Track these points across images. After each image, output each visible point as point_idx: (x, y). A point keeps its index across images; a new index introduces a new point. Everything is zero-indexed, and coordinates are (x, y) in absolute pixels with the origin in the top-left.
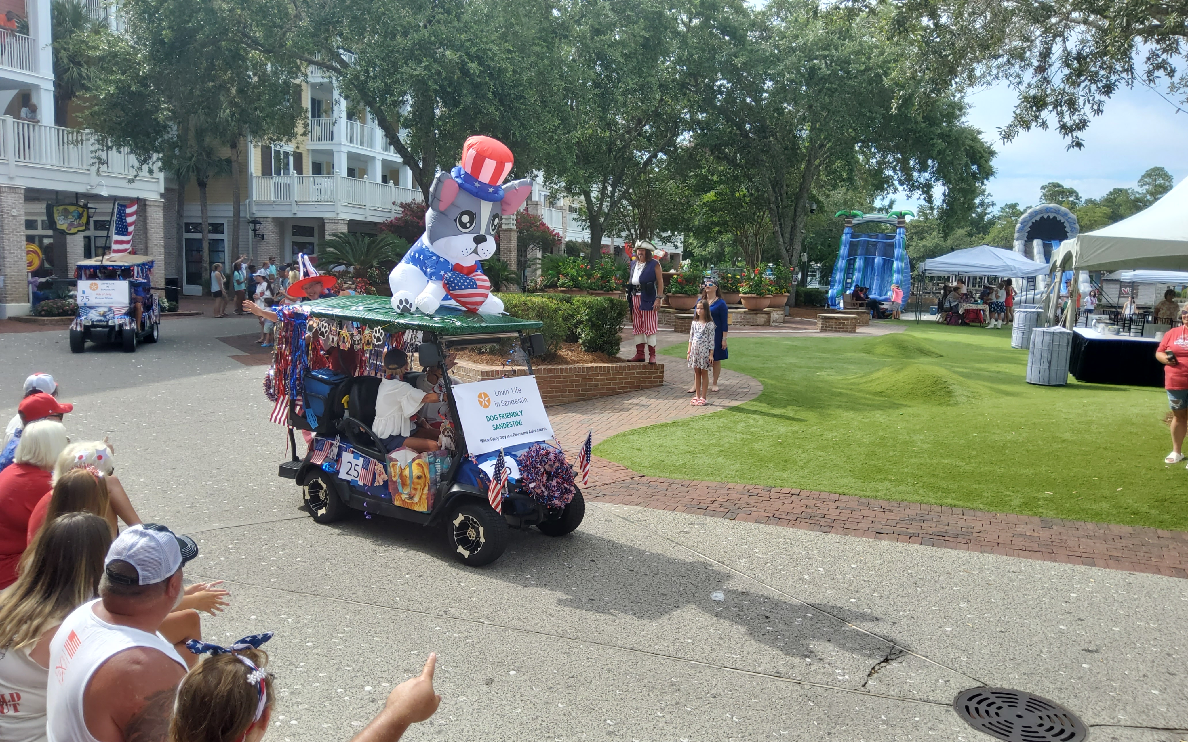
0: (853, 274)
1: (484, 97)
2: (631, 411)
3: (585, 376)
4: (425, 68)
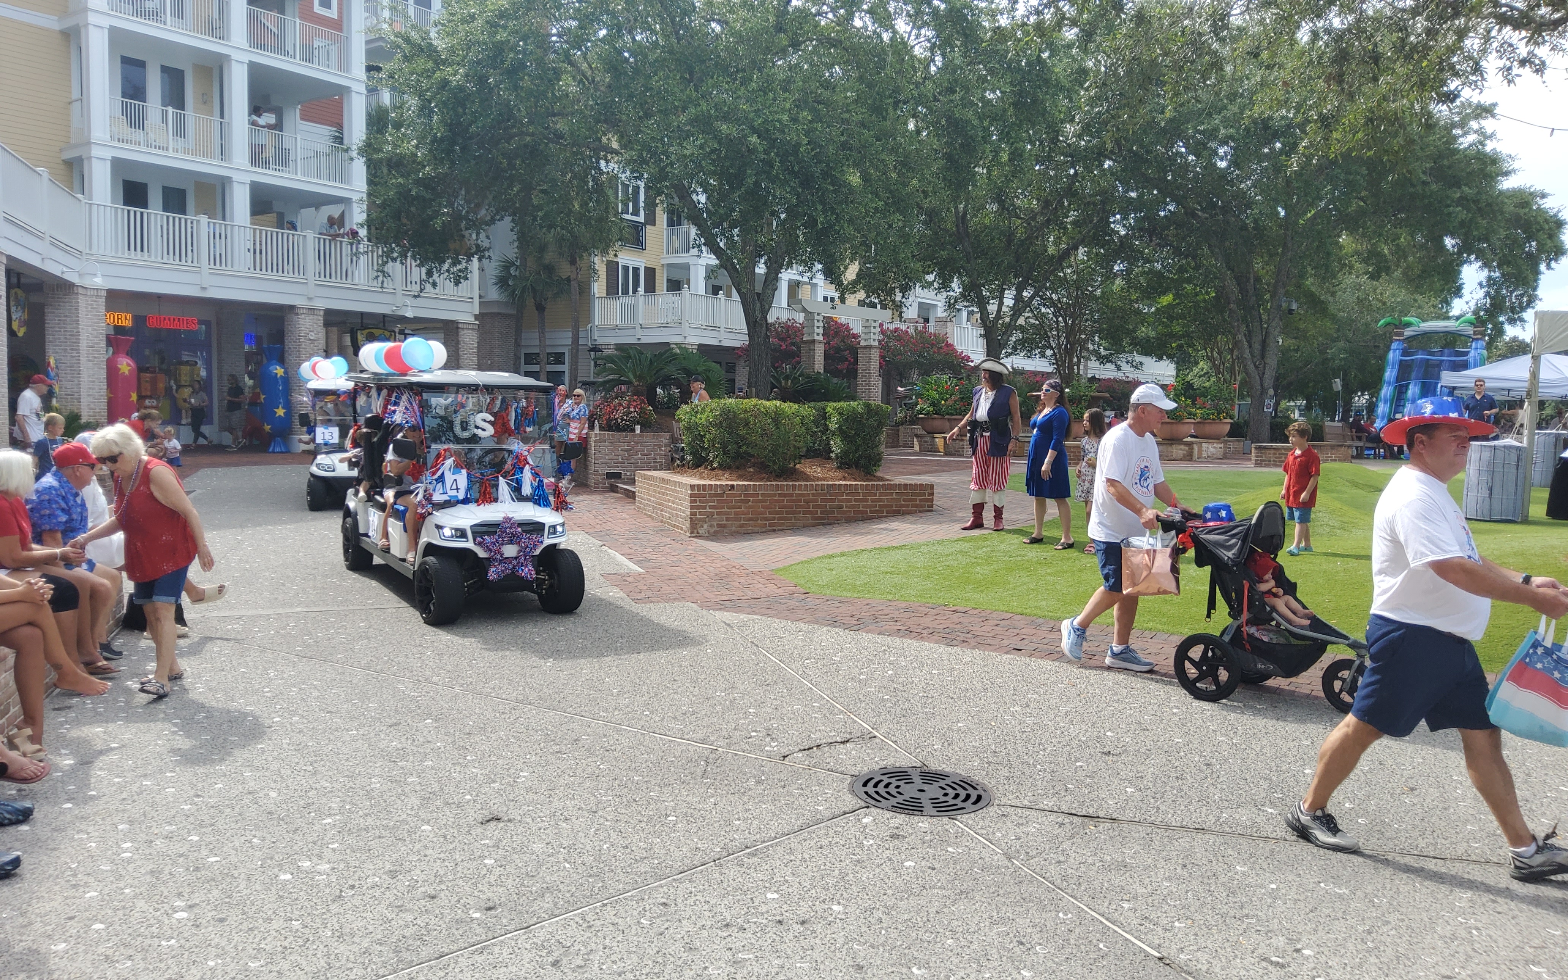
0: (1404, 406)
3: (825, 495)
4: (701, 147)
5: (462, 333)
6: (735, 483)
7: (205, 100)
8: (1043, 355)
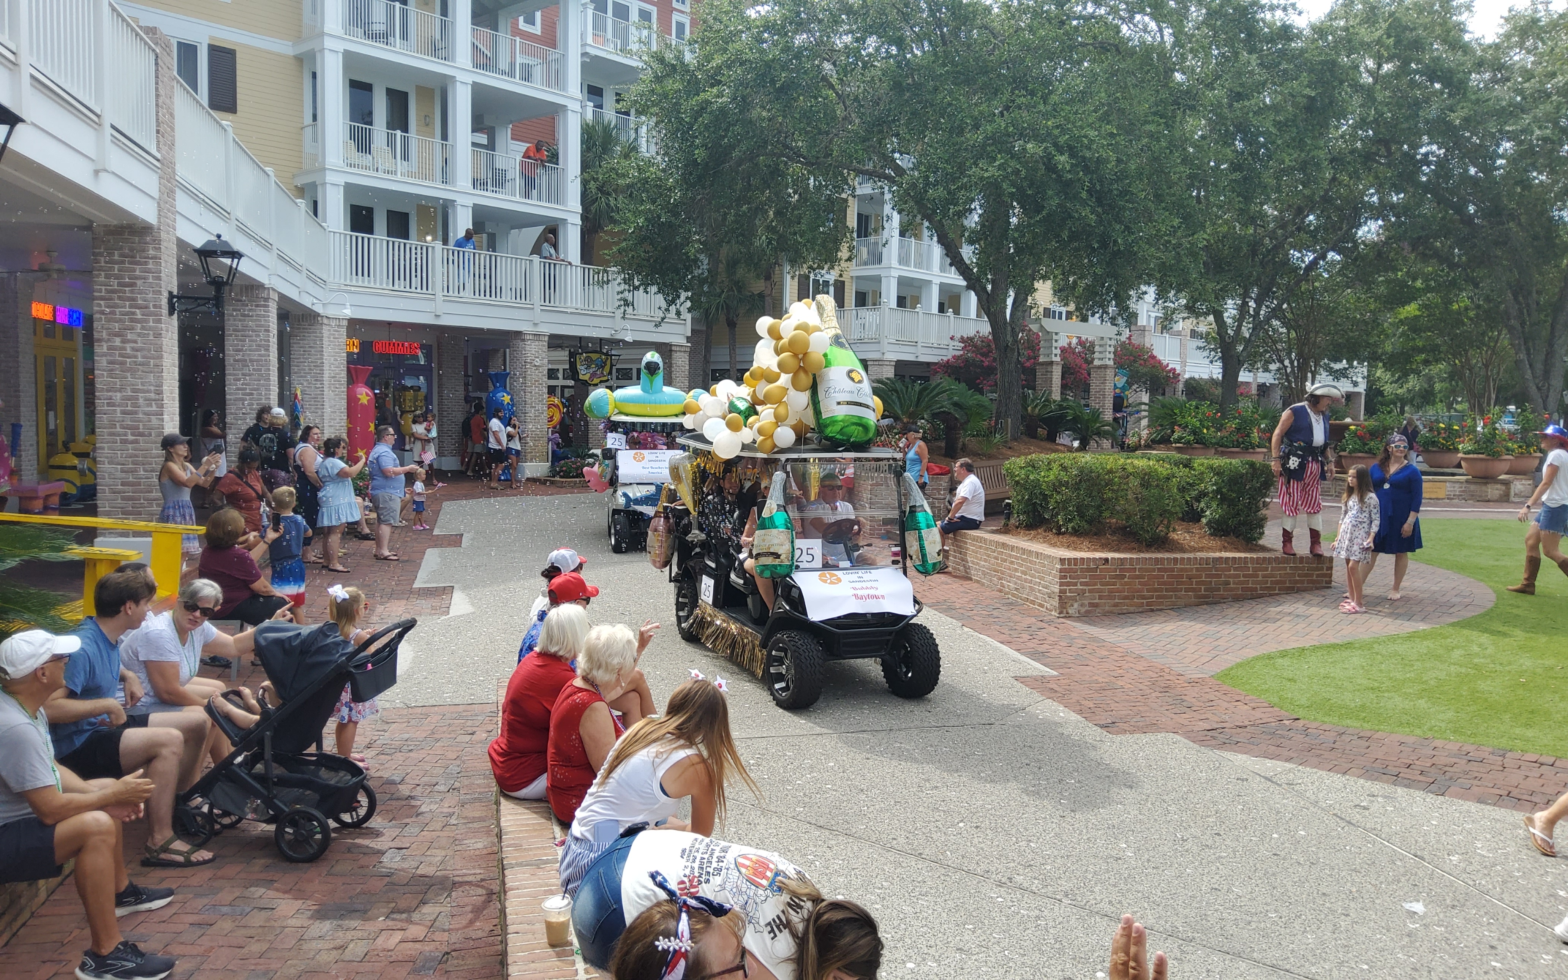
1: (1076, 197)
2: (1279, 623)
3: (1210, 569)
4: (999, 168)
5: (675, 355)
6: (1110, 555)
7: (426, 121)
8: (1266, 370)
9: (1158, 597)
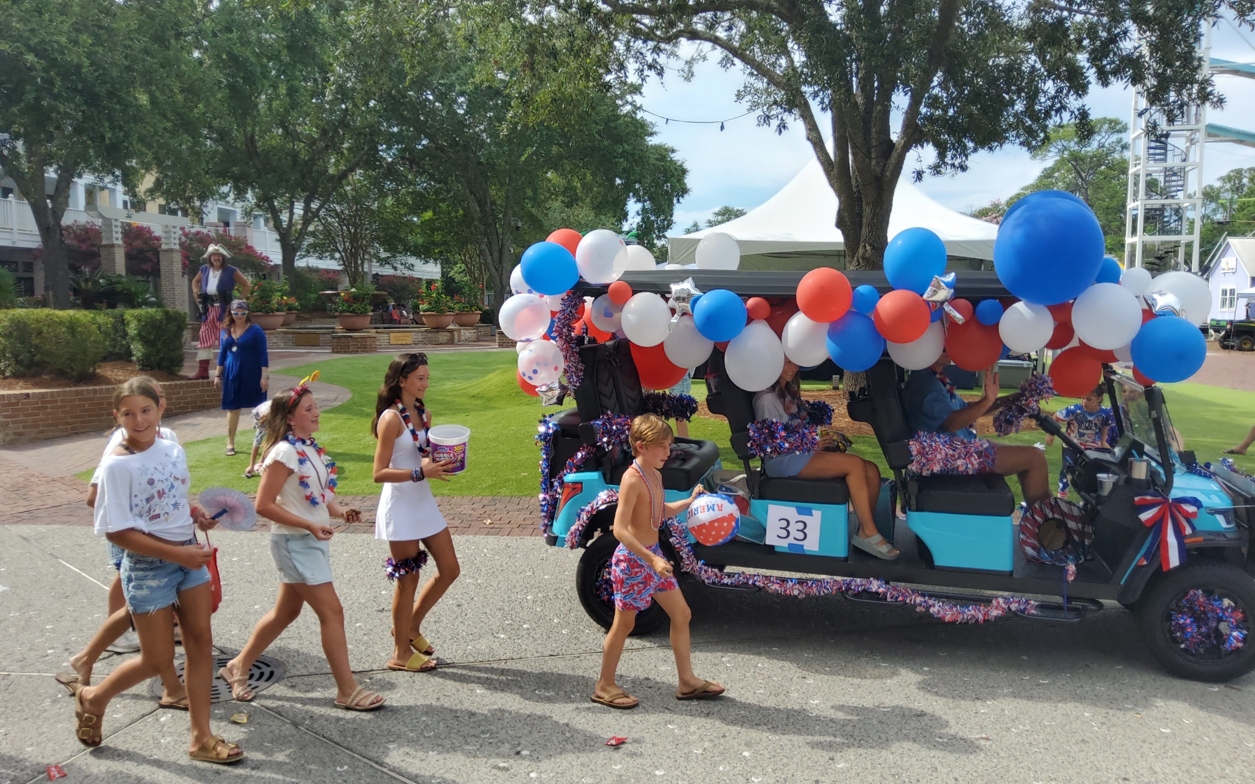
8: (332, 257)
9: (83, 422)
